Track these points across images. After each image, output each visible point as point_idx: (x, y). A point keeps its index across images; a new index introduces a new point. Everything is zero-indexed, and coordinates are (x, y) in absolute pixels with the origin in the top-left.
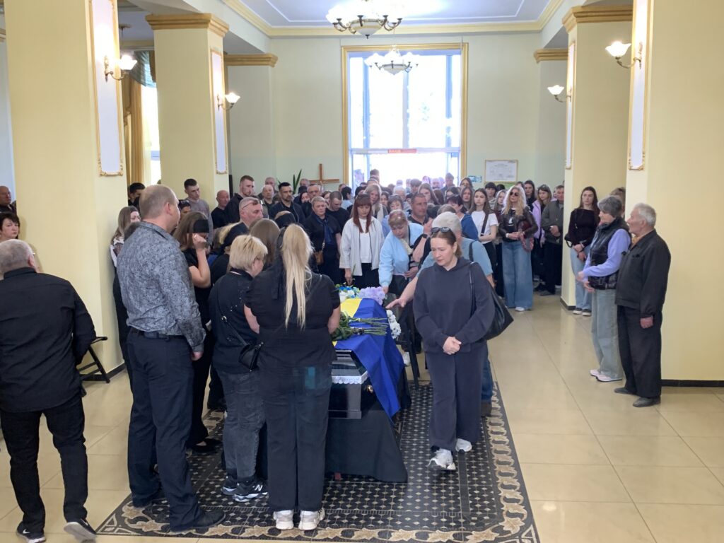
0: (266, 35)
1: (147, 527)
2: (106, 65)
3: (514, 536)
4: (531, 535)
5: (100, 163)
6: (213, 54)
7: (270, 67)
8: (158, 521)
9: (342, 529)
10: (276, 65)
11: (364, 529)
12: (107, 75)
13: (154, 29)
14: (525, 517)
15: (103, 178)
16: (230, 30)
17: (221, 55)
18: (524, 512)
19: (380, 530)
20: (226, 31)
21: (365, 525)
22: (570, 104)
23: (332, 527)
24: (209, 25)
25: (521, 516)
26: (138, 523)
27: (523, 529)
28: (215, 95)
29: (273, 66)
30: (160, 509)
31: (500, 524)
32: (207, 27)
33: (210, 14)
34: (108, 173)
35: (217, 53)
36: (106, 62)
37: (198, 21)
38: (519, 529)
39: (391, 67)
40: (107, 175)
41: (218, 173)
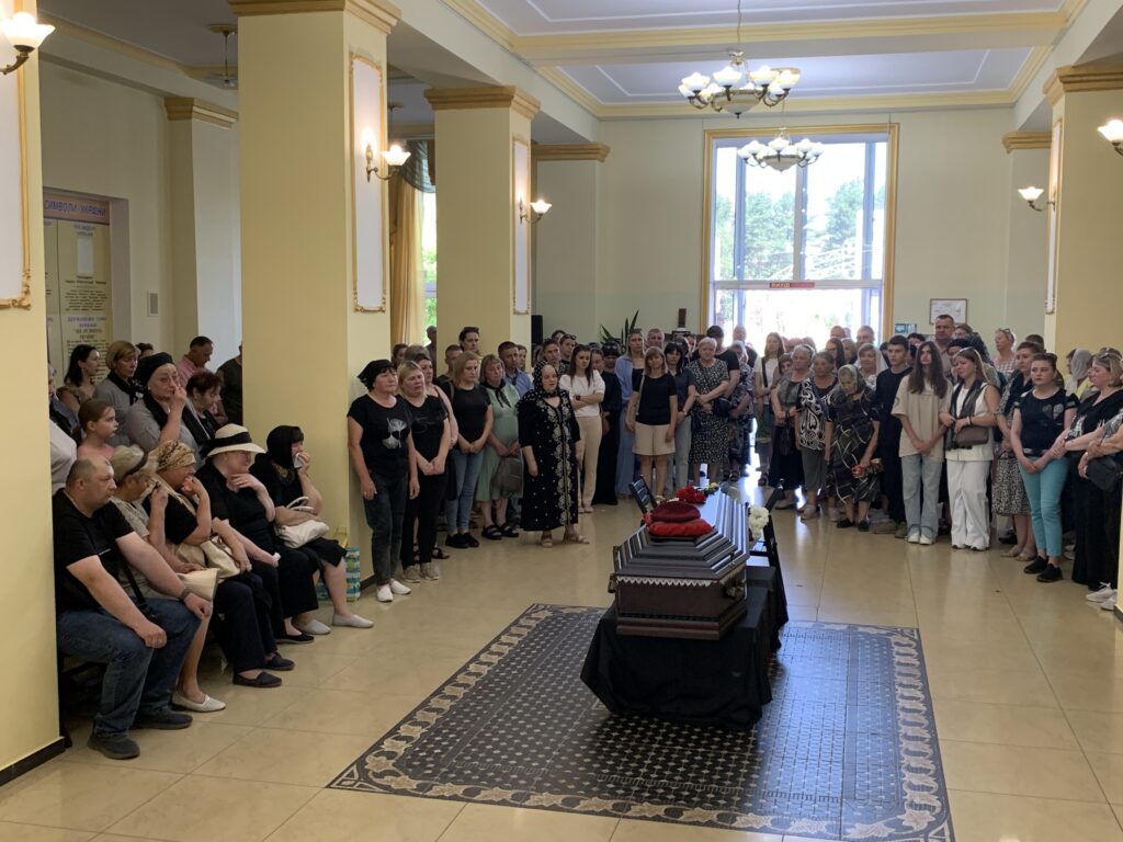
0: (594, 116)
1: (398, 783)
3: (917, 834)
4: (943, 834)
6: (517, 143)
7: (597, 163)
8: (413, 777)
9: (665, 807)
10: (607, 159)
11: (698, 809)
13: (434, 109)
14: (938, 810)
15: (360, 313)
16: (543, 109)
17: (527, 144)
18: (938, 804)
19: (721, 812)
20: (536, 110)
21: (700, 804)
22: (1053, 214)
23: (652, 803)
24: (513, 103)
25: (931, 808)
26: (386, 778)
27: (931, 825)
28: (518, 200)
29: (602, 161)
30: (416, 763)
31: (899, 817)
32: (508, 106)
33: (513, 88)
34: (366, 307)
35: (522, 142)
36: (369, 155)
37: (497, 96)
38: (926, 825)
39: (776, 160)
40: (364, 311)
41: (516, 313)
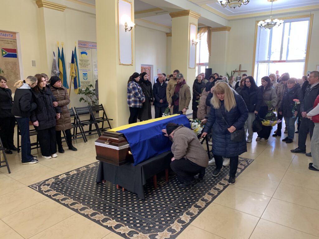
0: (226, 19)
2: (126, 26)
5: (120, 60)
6: (191, 25)
7: (227, 31)
10: (230, 30)
12: (126, 29)
14: (175, 233)
15: (122, 66)
16: (201, 16)
17: (196, 25)
20: (199, 17)
24: (189, 14)
28: (191, 39)
31: (158, 233)
32: (188, 15)
33: (189, 10)
35: (194, 24)
36: (126, 25)
37: (185, 13)
39: (267, 26)
40: (124, 65)
41: (189, 68)
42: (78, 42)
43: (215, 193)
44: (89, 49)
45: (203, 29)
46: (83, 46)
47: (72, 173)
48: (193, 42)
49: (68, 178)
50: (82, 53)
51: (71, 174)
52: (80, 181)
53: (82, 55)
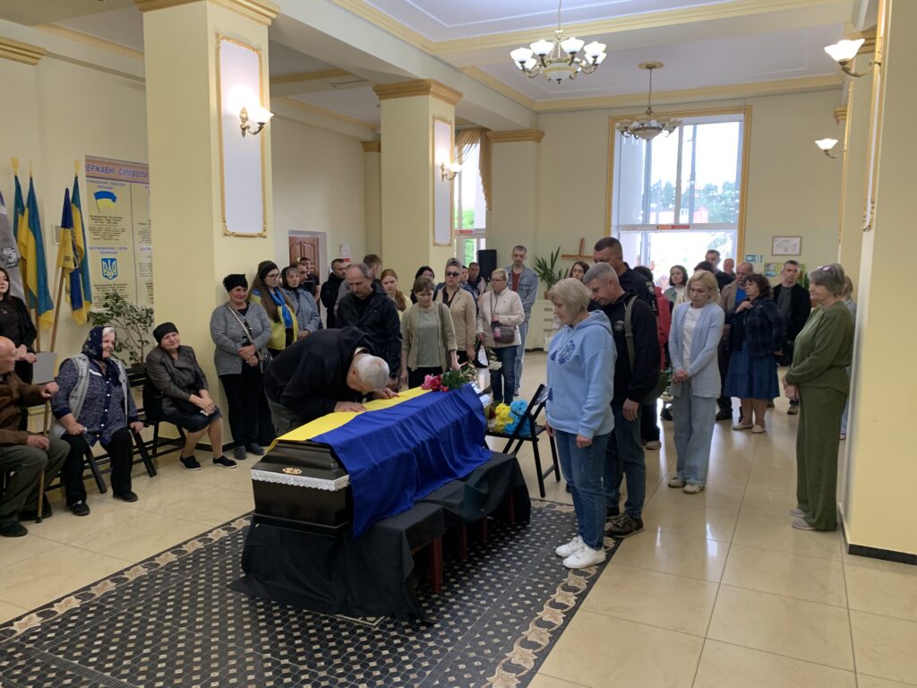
0: (528, 109)
2: (245, 120)
5: (225, 222)
6: (436, 121)
7: (532, 143)
12: (244, 129)
15: (232, 238)
17: (450, 124)
20: (459, 99)
24: (430, 91)
28: (438, 162)
29: (538, 142)
32: (428, 94)
33: (431, 80)
34: (238, 231)
35: (444, 120)
36: (244, 116)
37: (419, 87)
40: (237, 236)
41: (435, 244)
42: (87, 160)
43: (541, 639)
44: (124, 185)
45: (467, 135)
46: (103, 174)
47: (61, 607)
48: (443, 170)
49: (46, 627)
50: (99, 195)
51: (60, 609)
52: (92, 636)
53: (100, 201)
